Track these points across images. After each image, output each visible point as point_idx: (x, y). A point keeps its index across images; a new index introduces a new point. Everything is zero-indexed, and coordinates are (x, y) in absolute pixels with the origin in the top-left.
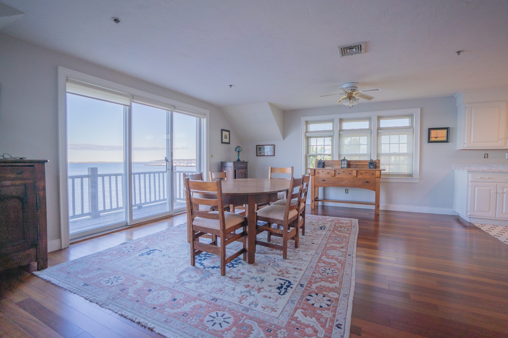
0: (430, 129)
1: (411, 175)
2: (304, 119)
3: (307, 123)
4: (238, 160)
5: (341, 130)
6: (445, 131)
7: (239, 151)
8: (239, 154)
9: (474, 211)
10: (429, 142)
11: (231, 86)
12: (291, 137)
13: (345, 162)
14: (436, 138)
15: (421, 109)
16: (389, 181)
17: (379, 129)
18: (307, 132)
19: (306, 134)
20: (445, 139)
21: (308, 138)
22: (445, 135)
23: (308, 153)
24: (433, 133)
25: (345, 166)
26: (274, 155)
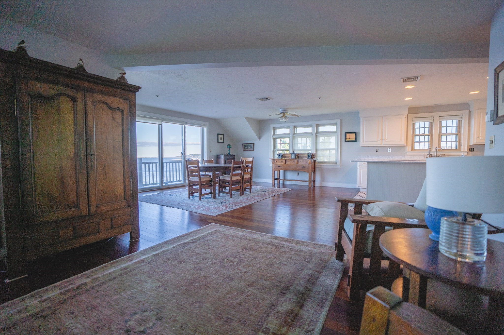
0: (346, 133)
1: (336, 163)
2: (272, 126)
3: (274, 128)
4: (229, 154)
5: (294, 133)
6: (354, 134)
7: (229, 148)
8: (229, 150)
9: (361, 184)
10: (345, 141)
11: (216, 111)
12: (264, 138)
13: (294, 155)
14: (349, 139)
15: (341, 120)
16: (323, 167)
17: (317, 132)
18: (274, 135)
19: (273, 136)
20: (354, 139)
21: (275, 139)
22: (354, 137)
23: (275, 149)
24: (348, 135)
25: (294, 157)
26: (254, 151)
